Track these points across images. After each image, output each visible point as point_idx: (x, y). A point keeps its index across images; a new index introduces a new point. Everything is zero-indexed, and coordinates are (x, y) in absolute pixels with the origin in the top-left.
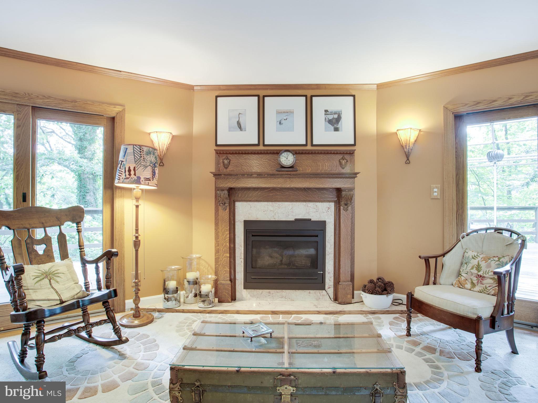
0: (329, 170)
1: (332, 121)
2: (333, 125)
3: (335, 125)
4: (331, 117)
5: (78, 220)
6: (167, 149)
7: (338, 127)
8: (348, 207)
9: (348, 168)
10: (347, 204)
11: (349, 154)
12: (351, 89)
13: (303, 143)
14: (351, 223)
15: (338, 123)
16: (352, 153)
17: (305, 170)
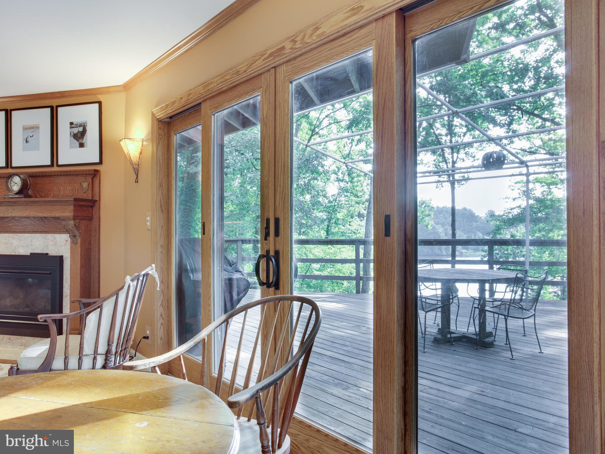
0: (70, 195)
1: (77, 136)
2: (78, 140)
3: (80, 140)
4: (76, 130)
7: (83, 142)
8: (77, 240)
9: (90, 192)
10: (75, 236)
11: (89, 174)
12: (97, 94)
13: (49, 163)
14: (81, 259)
15: (83, 138)
16: (92, 174)
17: (47, 196)
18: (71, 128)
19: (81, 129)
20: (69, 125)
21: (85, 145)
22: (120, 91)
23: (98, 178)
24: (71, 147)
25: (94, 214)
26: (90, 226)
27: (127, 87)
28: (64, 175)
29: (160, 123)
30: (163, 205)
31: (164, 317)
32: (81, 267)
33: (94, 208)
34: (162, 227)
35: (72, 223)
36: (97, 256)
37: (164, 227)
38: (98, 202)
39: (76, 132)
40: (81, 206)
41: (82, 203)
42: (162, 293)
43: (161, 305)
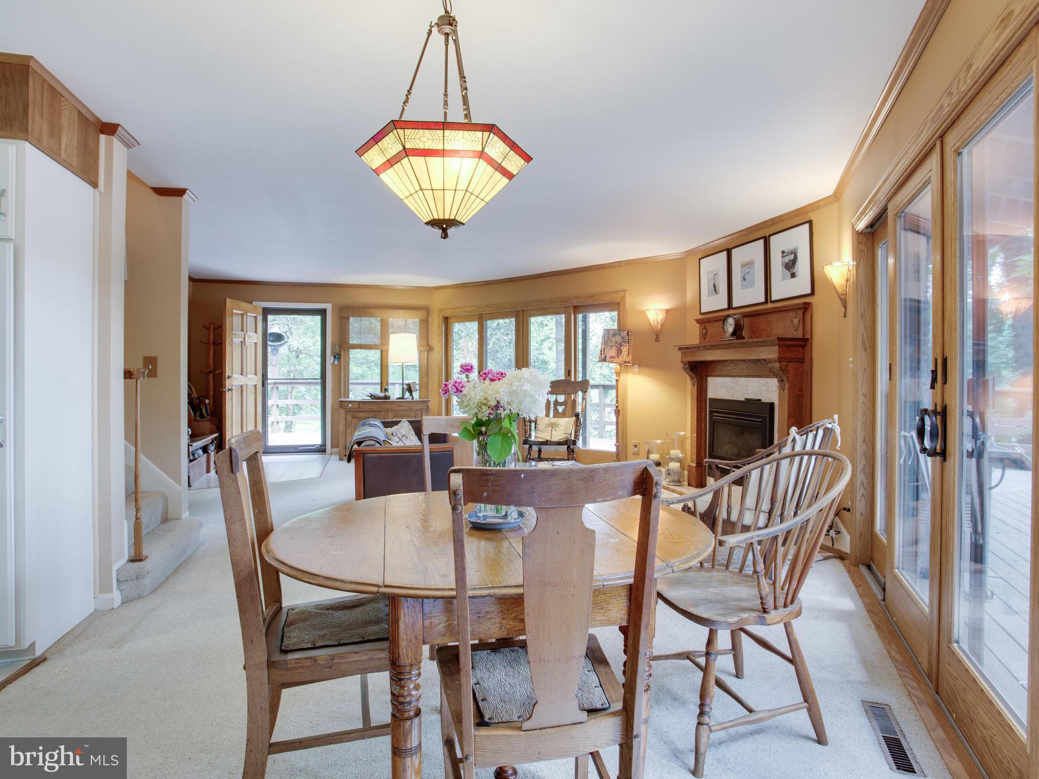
0: (782, 334)
1: (789, 265)
2: (789, 270)
3: (792, 270)
4: (787, 259)
5: (585, 390)
6: (662, 325)
7: (794, 271)
8: (785, 385)
9: (801, 329)
10: (782, 381)
11: (799, 308)
12: (807, 212)
13: (763, 300)
14: (789, 406)
15: (794, 267)
16: (802, 308)
17: (761, 336)
18: (783, 257)
19: (792, 257)
20: (780, 255)
21: (796, 275)
22: (831, 203)
23: (810, 311)
24: (784, 279)
25: (805, 355)
26: (801, 369)
27: (836, 196)
28: (775, 312)
29: (861, 236)
30: (866, 341)
31: (866, 487)
32: (789, 417)
33: (806, 348)
34: (865, 370)
35: (777, 365)
36: (809, 405)
37: (868, 370)
38: (810, 340)
39: (787, 261)
40: (788, 346)
41: (789, 343)
42: (864, 456)
43: (862, 470)
